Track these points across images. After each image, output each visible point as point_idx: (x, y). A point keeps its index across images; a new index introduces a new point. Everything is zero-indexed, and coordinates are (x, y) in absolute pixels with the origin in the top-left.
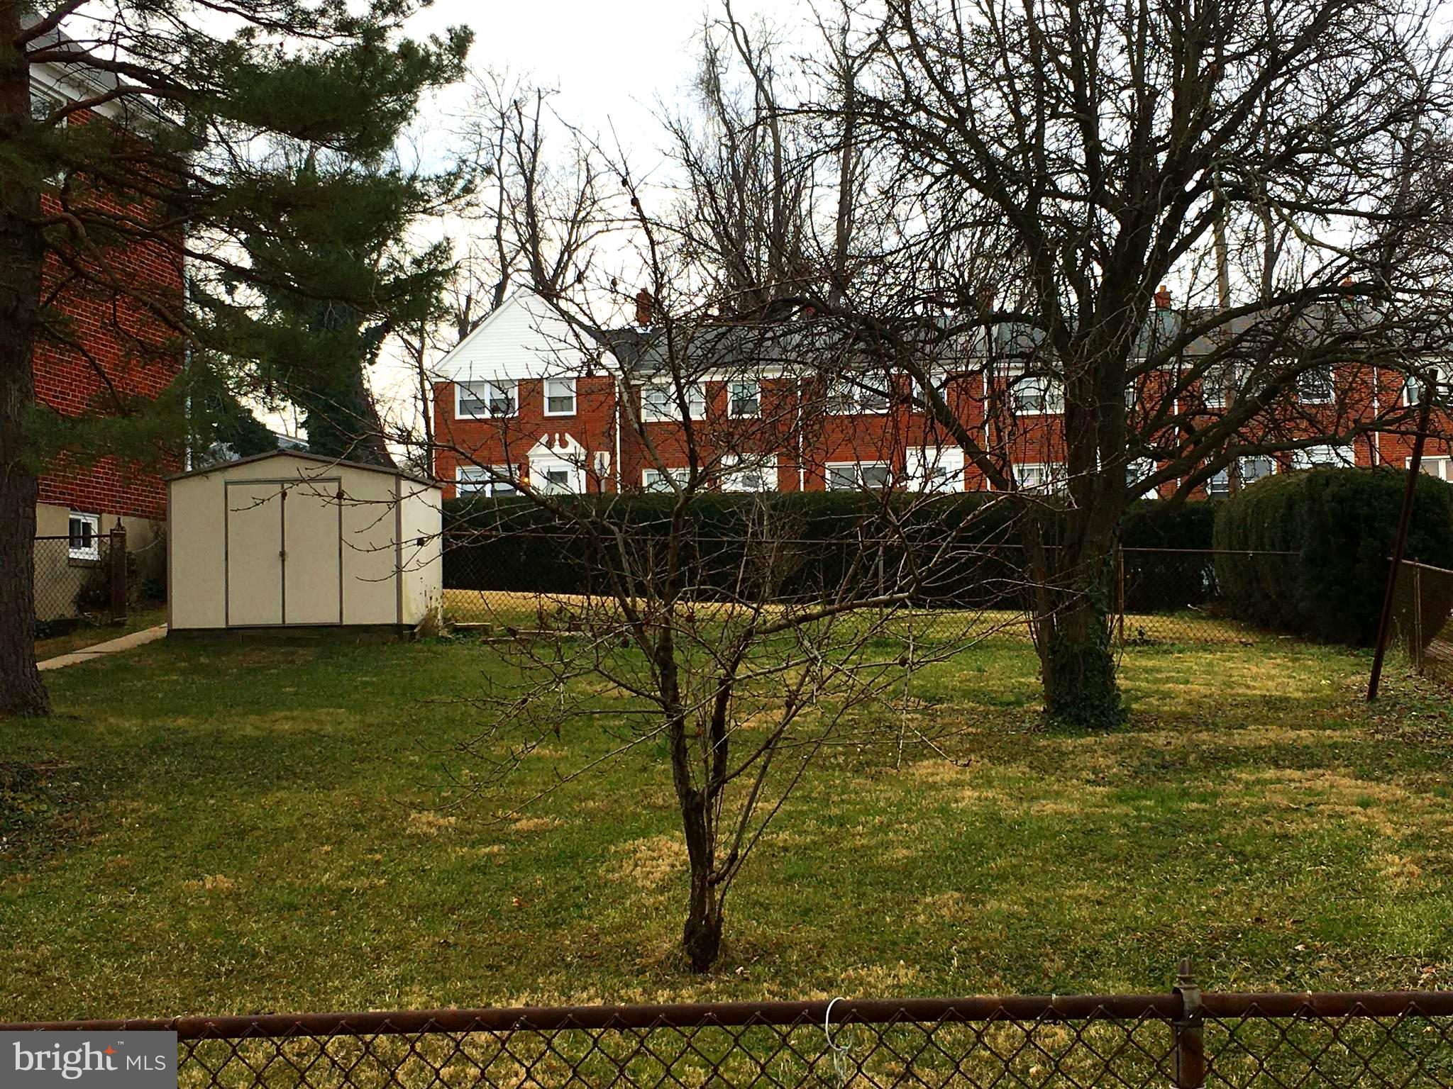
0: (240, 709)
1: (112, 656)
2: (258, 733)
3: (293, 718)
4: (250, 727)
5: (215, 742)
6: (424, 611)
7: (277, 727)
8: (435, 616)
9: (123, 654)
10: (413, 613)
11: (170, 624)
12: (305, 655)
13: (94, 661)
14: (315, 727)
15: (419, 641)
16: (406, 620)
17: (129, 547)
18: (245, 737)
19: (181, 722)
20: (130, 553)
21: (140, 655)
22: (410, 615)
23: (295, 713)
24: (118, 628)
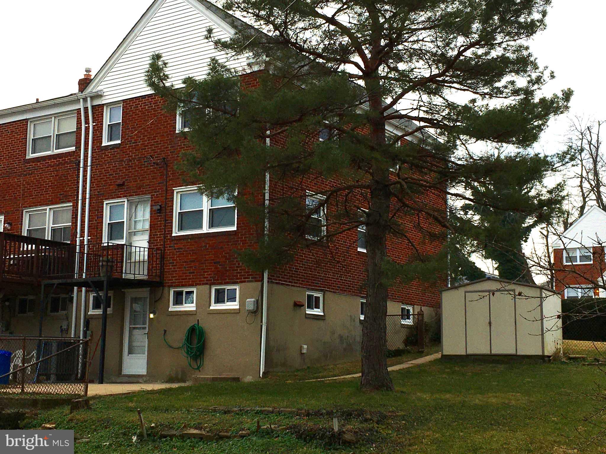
0: (473, 391)
1: (419, 366)
2: (481, 403)
3: (496, 397)
4: (477, 400)
5: (462, 406)
6: (555, 350)
7: (489, 400)
8: (560, 352)
9: (423, 365)
10: (549, 350)
11: (442, 352)
12: (501, 368)
13: (411, 367)
14: (506, 402)
15: (553, 363)
16: (546, 353)
17: (426, 319)
18: (476, 404)
19: (448, 396)
20: (425, 322)
21: (430, 366)
22: (548, 352)
23: (497, 395)
24: (421, 354)
